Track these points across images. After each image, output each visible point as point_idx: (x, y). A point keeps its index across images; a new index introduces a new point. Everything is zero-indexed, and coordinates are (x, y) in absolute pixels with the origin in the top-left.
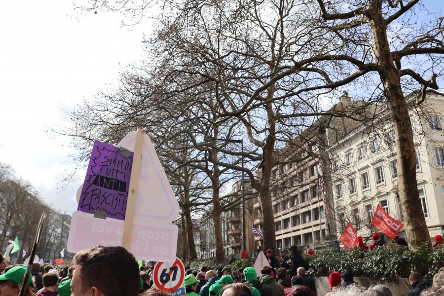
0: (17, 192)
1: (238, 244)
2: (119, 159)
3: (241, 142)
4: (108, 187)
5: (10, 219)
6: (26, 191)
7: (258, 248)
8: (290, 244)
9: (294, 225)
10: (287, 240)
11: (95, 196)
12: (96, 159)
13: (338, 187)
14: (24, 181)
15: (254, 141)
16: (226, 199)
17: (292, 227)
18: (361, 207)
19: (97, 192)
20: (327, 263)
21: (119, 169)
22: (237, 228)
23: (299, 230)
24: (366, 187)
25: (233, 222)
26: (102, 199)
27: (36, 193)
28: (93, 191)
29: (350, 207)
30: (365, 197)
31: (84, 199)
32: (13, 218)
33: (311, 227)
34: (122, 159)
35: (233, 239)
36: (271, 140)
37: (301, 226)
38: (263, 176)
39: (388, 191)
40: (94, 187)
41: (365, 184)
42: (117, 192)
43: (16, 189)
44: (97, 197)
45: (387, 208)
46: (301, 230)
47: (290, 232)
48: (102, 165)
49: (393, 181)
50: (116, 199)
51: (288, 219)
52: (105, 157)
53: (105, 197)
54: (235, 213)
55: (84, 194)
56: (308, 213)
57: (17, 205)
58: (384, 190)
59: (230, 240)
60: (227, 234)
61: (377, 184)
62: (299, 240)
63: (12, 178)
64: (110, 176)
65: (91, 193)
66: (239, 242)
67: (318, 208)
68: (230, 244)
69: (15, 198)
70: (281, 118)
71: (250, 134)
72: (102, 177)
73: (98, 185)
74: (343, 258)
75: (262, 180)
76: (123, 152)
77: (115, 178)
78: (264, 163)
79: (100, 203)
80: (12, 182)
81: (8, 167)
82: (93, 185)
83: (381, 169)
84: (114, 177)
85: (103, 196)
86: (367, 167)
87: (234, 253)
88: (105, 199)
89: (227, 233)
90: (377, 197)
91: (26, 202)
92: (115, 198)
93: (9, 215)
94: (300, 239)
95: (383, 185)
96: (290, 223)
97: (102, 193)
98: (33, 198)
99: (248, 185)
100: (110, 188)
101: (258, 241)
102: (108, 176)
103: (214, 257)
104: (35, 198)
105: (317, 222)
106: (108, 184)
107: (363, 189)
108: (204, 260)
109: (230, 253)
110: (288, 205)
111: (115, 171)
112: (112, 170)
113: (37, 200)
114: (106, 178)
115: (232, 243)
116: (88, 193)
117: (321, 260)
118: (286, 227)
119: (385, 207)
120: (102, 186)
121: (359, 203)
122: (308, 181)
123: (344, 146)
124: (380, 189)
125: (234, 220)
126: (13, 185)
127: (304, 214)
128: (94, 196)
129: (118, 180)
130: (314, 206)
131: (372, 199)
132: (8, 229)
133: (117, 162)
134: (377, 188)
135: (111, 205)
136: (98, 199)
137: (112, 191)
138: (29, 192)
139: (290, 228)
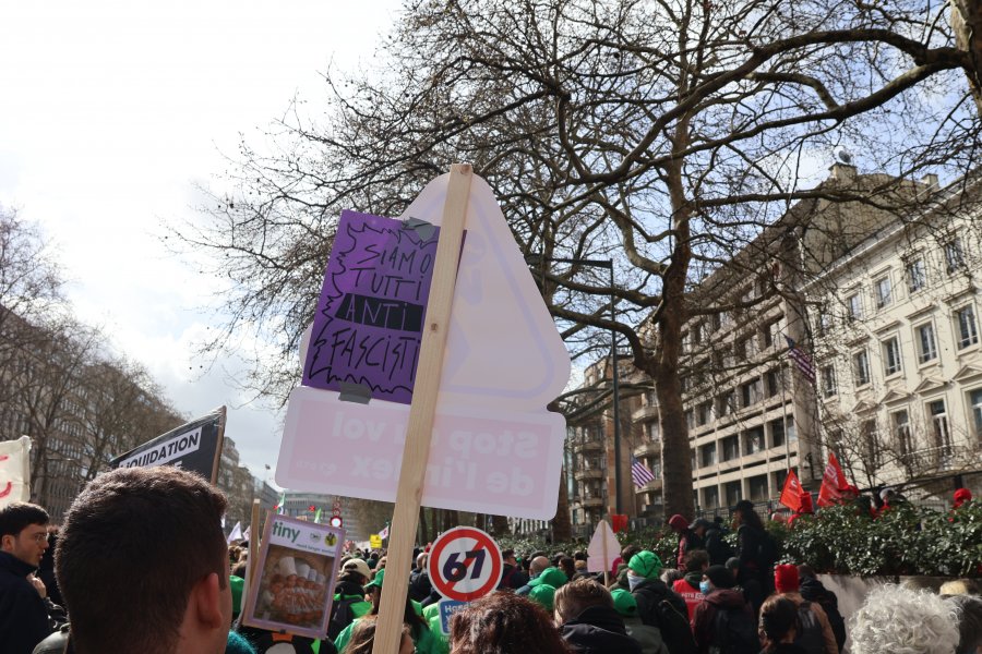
0: (115, 388)
1: (596, 502)
2: (405, 247)
3: (608, 264)
4: (374, 321)
5: (103, 445)
6: (135, 385)
7: (644, 509)
8: (717, 501)
9: (726, 457)
10: (710, 492)
11: (343, 346)
12: (343, 254)
13: (828, 370)
14: (130, 362)
15: (639, 262)
16: (571, 399)
17: (720, 462)
18: (883, 417)
19: (346, 336)
20: (831, 543)
21: (404, 273)
22: (595, 465)
23: (738, 469)
24: (893, 371)
25: (587, 453)
26: (358, 352)
27: (155, 388)
28: (336, 334)
29: (855, 417)
30: (892, 394)
31: (316, 357)
32: (110, 442)
33: (764, 462)
34: (413, 247)
35: (587, 491)
36: (681, 256)
37: (743, 460)
38: (662, 341)
39: (947, 378)
40: (340, 324)
41: (892, 363)
42: (396, 333)
43: (114, 381)
44: (346, 349)
45: (944, 419)
46: (743, 468)
47: (715, 475)
48: (361, 269)
49: (960, 356)
50: (394, 352)
51: (712, 445)
52: (366, 249)
53: (365, 348)
54: (590, 431)
55: (315, 345)
56: (759, 429)
57: (118, 415)
58: (937, 378)
59: (581, 492)
60: (573, 478)
61: (921, 363)
62: (737, 492)
63: (104, 356)
64: (380, 295)
65: (332, 341)
66: (600, 497)
67: (781, 419)
68: (579, 502)
69: (112, 400)
70: (702, 207)
71: (629, 245)
72: (360, 299)
73: (349, 319)
74: (874, 528)
75: (659, 350)
76: (417, 230)
77: (393, 298)
78: (665, 312)
79: (353, 364)
80: (106, 365)
81: (95, 332)
82: (336, 319)
83: (931, 329)
84: (390, 296)
85: (361, 346)
86: (897, 324)
87: (588, 521)
88: (366, 352)
89: (574, 475)
90: (921, 394)
91: (136, 409)
92: (391, 348)
93: (101, 436)
94: (740, 489)
95: (935, 365)
96: (716, 455)
97: (359, 338)
98: (150, 399)
99: (625, 366)
100: (380, 323)
101: (644, 493)
102: (375, 296)
103: (544, 529)
104: (156, 402)
105: (781, 450)
106: (374, 315)
107: (887, 375)
108: (524, 537)
109: (580, 521)
110: (712, 415)
111: (393, 281)
112: (386, 279)
113: (159, 403)
114: (370, 300)
115: (585, 498)
116: (325, 341)
117: (814, 536)
118: (706, 462)
119: (940, 416)
120: (358, 321)
121: (877, 407)
122: (761, 357)
123: (850, 272)
124: (927, 374)
125: (589, 447)
126: (107, 372)
127: (749, 433)
128: (337, 347)
129: (401, 303)
130: (773, 415)
131: (909, 397)
132: (99, 466)
133: (399, 258)
134: (921, 372)
135: (380, 366)
136: (347, 353)
137: (384, 331)
138: (141, 386)
139: (717, 465)
